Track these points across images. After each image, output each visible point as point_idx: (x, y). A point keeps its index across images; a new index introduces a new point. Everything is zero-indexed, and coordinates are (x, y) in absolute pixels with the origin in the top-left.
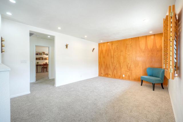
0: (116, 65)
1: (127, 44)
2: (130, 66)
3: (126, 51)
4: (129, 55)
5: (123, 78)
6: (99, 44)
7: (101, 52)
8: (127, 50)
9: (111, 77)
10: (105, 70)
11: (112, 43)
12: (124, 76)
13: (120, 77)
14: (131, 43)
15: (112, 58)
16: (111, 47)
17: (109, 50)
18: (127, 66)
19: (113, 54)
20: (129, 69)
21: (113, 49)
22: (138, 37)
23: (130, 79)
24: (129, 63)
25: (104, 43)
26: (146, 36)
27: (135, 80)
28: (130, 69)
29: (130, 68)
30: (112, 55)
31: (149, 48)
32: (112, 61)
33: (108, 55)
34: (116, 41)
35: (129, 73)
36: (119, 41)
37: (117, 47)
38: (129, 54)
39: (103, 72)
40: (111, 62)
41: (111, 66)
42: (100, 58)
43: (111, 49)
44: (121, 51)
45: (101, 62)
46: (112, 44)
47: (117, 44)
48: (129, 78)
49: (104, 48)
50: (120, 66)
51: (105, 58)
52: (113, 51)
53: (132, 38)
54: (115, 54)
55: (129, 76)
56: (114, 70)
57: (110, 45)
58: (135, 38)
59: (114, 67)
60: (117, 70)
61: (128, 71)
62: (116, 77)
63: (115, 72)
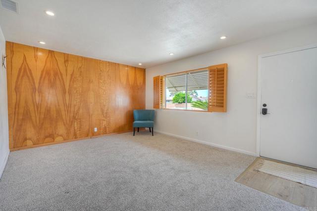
0: (79, 109)
1: (101, 70)
2: (108, 110)
3: (99, 82)
4: (105, 90)
5: (94, 134)
6: (9, 46)
8: (102, 81)
10: (40, 128)
12: (96, 130)
15: (67, 95)
18: (102, 111)
19: (70, 85)
20: (105, 115)
21: (70, 72)
24: (104, 106)
27: (114, 132)
29: (106, 113)
30: (67, 87)
32: (67, 102)
33: (52, 84)
35: (105, 123)
36: (84, 59)
37: (81, 72)
38: (104, 88)
40: (65, 105)
41: (63, 113)
46: (66, 61)
47: (80, 65)
48: (106, 131)
50: (88, 112)
52: (69, 77)
53: (109, 62)
54: (75, 86)
55: (105, 128)
56: (72, 122)
57: (61, 61)
58: (114, 63)
59: (72, 115)
60: (80, 122)
61: (104, 119)
62: (78, 136)
63: (76, 125)
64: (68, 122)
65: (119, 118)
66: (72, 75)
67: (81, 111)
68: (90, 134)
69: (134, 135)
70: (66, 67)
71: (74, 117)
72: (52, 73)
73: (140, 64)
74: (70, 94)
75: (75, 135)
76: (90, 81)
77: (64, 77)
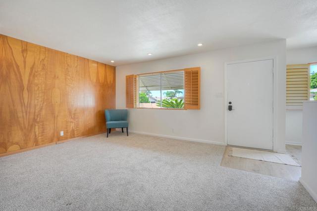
0: (41, 109)
1: (68, 65)
2: (76, 110)
3: (66, 79)
4: (72, 88)
5: (60, 139)
8: (69, 78)
12: (62, 134)
15: (25, 92)
18: (70, 111)
19: (29, 81)
20: (73, 116)
22: (88, 60)
23: (76, 136)
24: (72, 106)
29: (74, 114)
30: (25, 83)
32: (26, 102)
34: (40, 47)
35: (72, 125)
36: (48, 50)
37: (44, 65)
38: (72, 86)
43: (21, 64)
44: (55, 77)
46: (24, 51)
47: (42, 57)
48: (74, 135)
50: (53, 113)
52: (28, 70)
53: (77, 57)
54: (36, 81)
55: (73, 131)
56: (32, 125)
57: (17, 49)
58: (83, 58)
59: (32, 117)
60: (43, 125)
61: (72, 120)
62: (40, 142)
63: (37, 129)
64: (27, 126)
65: (88, 119)
66: (32, 68)
67: (43, 112)
68: (55, 139)
69: (107, 137)
70: (25, 58)
71: (35, 120)
72: (4, 64)
73: (113, 62)
74: (29, 90)
76: (55, 76)
77: (22, 70)
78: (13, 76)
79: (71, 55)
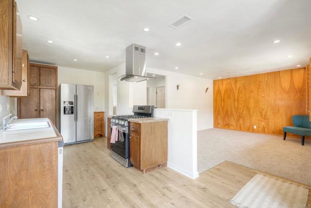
1: (260, 82)
2: (266, 113)
3: (258, 91)
4: (263, 97)
5: (253, 131)
6: (215, 82)
7: (217, 93)
8: (260, 90)
9: (234, 129)
10: (224, 119)
11: (236, 79)
12: (255, 127)
13: (250, 130)
14: (266, 80)
15: (236, 102)
16: (234, 86)
17: (230, 90)
18: (261, 113)
19: (238, 96)
20: (263, 117)
21: (238, 88)
22: (279, 72)
23: (266, 132)
24: (263, 109)
25: (222, 80)
26: (291, 70)
27: (274, 133)
28: (265, 118)
29: (265, 115)
30: (236, 97)
31: (297, 88)
33: (229, 97)
34: (242, 77)
35: (263, 123)
36: (246, 77)
37: (245, 86)
38: (263, 95)
39: (220, 121)
40: (235, 107)
41: (234, 113)
42: (215, 101)
43: (234, 89)
44: (251, 92)
45: (218, 107)
46: (236, 82)
47: (244, 82)
48: (264, 130)
49: (223, 88)
50: (250, 114)
51: (224, 101)
53: (268, 73)
54: (241, 96)
55: (264, 128)
57: (233, 82)
58: (273, 72)
59: (239, 114)
60: (244, 119)
61: (263, 120)
62: (242, 128)
63: (241, 121)
64: (236, 118)
66: (239, 89)
67: (244, 112)
68: (251, 130)
69: (284, 139)
70: (236, 85)
71: (240, 116)
72: (229, 90)
73: (299, 66)
74: (238, 101)
75: (240, 127)
78: (231, 95)
79: (262, 74)
